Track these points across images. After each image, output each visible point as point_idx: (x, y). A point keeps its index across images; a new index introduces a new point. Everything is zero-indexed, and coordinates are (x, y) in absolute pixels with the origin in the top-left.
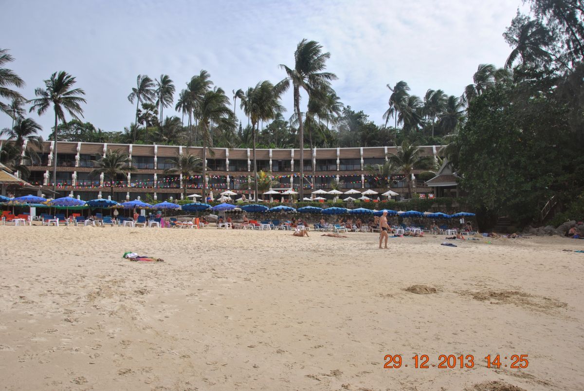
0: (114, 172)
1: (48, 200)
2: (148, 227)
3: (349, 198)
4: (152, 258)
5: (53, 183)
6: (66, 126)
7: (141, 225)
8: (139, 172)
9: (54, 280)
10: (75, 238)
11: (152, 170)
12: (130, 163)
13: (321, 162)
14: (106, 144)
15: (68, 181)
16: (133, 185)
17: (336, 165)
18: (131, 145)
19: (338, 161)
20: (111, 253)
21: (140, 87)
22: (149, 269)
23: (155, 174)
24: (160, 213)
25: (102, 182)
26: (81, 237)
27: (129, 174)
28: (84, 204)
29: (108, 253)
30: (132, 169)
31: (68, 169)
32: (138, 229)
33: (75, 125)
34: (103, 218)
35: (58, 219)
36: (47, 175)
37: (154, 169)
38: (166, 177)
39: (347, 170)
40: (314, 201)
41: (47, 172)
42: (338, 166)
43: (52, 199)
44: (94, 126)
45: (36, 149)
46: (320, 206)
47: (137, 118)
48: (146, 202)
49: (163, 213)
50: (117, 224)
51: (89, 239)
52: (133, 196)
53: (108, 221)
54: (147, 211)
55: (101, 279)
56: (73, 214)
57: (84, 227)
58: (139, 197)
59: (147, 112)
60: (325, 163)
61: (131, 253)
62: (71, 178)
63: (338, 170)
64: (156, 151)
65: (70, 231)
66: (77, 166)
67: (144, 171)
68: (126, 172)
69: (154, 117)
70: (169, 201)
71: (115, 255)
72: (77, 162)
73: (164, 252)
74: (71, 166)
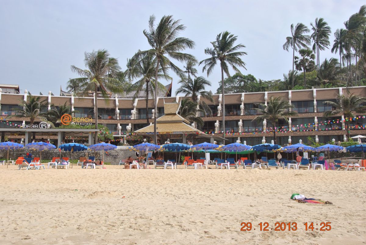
0: (275, 118)
1: (220, 146)
2: (312, 169)
4: (319, 200)
5: (223, 130)
6: (231, 80)
7: (305, 167)
8: (300, 116)
9: (231, 218)
10: (245, 180)
11: (312, 114)
12: (290, 109)
14: (266, 93)
15: (235, 128)
16: (294, 129)
18: (290, 91)
20: (278, 194)
21: (295, 34)
22: (318, 212)
23: (316, 118)
24: (323, 156)
25: (265, 127)
26: (250, 179)
27: (290, 119)
28: (250, 148)
29: (275, 195)
30: (292, 114)
31: (234, 118)
32: (302, 171)
33: (238, 78)
34: (268, 162)
35: (229, 163)
36: (217, 124)
37: (314, 112)
38: (327, 120)
41: (218, 121)
43: (223, 145)
44: (255, 77)
45: (208, 102)
47: (295, 66)
48: (308, 145)
49: (325, 155)
50: (281, 166)
51: (257, 181)
52: (295, 140)
53: (273, 164)
54: (310, 154)
55: (272, 219)
57: (252, 170)
58: (301, 140)
59: (304, 58)
61: (298, 194)
62: (237, 126)
64: (315, 94)
65: (239, 173)
66: (242, 114)
67: (304, 115)
68: (287, 117)
69: (311, 62)
70: (332, 143)
71: (282, 197)
72: (242, 111)
73: (331, 194)
74: (237, 115)
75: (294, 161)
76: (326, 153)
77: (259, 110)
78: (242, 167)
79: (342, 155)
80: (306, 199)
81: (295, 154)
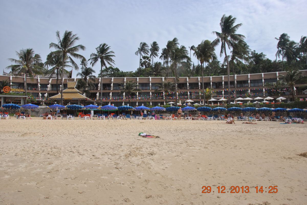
0: (130, 92)
1: (100, 107)
2: (148, 119)
3: (256, 102)
4: (153, 136)
5: (101, 98)
6: (107, 69)
7: (145, 119)
8: (143, 91)
9: (107, 147)
10: (113, 126)
12: (138, 87)
13: (240, 82)
14: (125, 78)
15: (108, 97)
16: (140, 98)
17: (248, 83)
18: (138, 78)
19: (249, 81)
20: (132, 133)
22: (153, 142)
23: (151, 92)
24: (154, 113)
25: (124, 97)
26: (116, 125)
27: (138, 92)
28: (117, 108)
29: (130, 133)
30: (139, 90)
31: (107, 91)
32: (144, 120)
33: (110, 69)
34: (126, 115)
35: (104, 116)
36: (98, 94)
37: (150, 89)
38: (156, 94)
39: (254, 86)
40: (236, 104)
41: (98, 93)
42: (249, 84)
43: (101, 106)
44: (119, 69)
45: (93, 82)
46: (240, 107)
47: (140, 64)
48: (147, 107)
49: (155, 112)
50: (133, 118)
51: (120, 126)
52: (140, 104)
53: (128, 117)
54: (148, 111)
55: (130, 147)
56: (111, 113)
58: (143, 104)
59: (145, 61)
60: (242, 83)
61: (142, 133)
62: (109, 96)
63: (249, 86)
64: (150, 80)
65: (110, 122)
66: (112, 89)
67: (145, 91)
68: (136, 91)
69: (149, 63)
70: (158, 106)
71: (134, 134)
72: (112, 87)
73: (159, 132)
74: (109, 89)
75: (139, 115)
77: (121, 87)
80: (146, 135)
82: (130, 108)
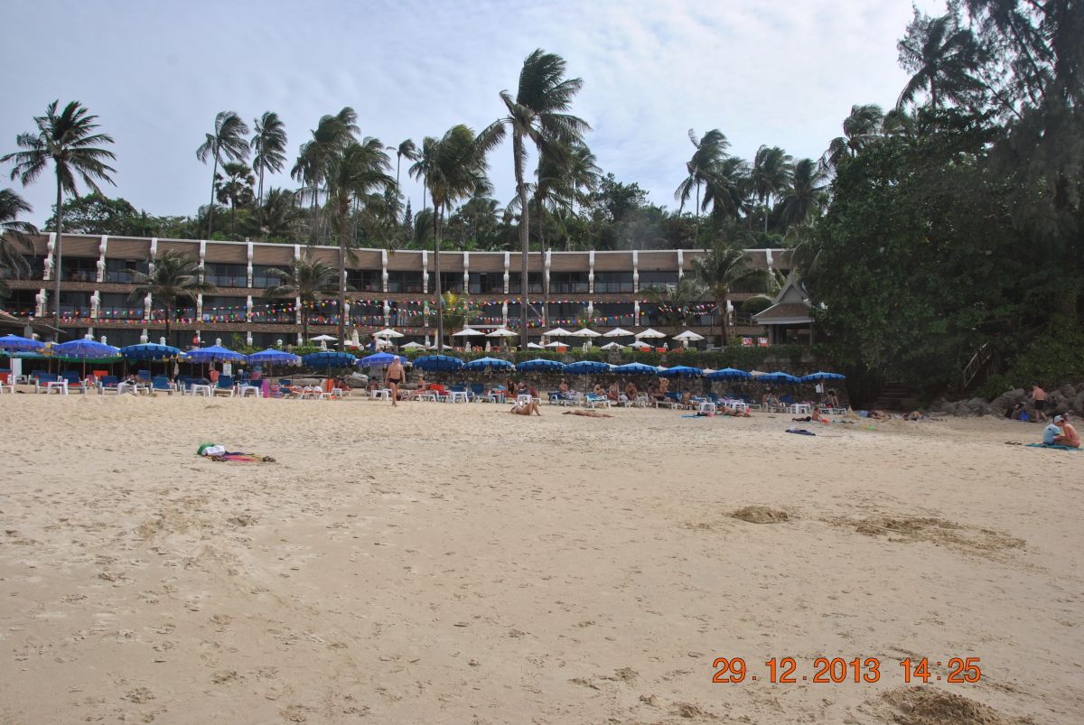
0: (171, 293)
1: (48, 345)
2: (238, 396)
3: (612, 344)
4: (252, 455)
5: (55, 311)
6: (80, 204)
7: (224, 393)
8: (220, 292)
10: (101, 418)
11: (243, 290)
12: (202, 277)
13: (561, 278)
14: (155, 240)
15: (83, 308)
16: (208, 317)
17: (589, 283)
18: (203, 243)
19: (591, 276)
20: (172, 445)
21: (221, 132)
23: (250, 298)
24: (259, 373)
25: (148, 310)
26: (113, 415)
27: (200, 296)
28: (117, 351)
29: (167, 447)
30: (205, 287)
31: (82, 286)
32: (219, 400)
33: (96, 203)
34: (153, 380)
35: (66, 381)
36: (41, 297)
37: (247, 287)
38: (270, 303)
39: (607, 293)
40: (547, 348)
41: (43, 291)
42: (591, 284)
43: (54, 343)
44: (132, 204)
45: (21, 248)
46: (558, 358)
47: (215, 193)
48: (233, 349)
49: (264, 370)
50: (178, 390)
51: (129, 419)
52: (209, 338)
53: (162, 385)
54: (235, 367)
55: (161, 497)
56: (94, 372)
57: (117, 397)
58: (219, 340)
59: (234, 181)
60: (566, 279)
61: (211, 445)
62: (89, 304)
63: (591, 291)
64: (250, 253)
65: (90, 403)
66: (100, 280)
67: (228, 292)
68: (194, 292)
69: (247, 190)
70: (276, 348)
71: (180, 450)
72: (101, 273)
73: (273, 443)
74: (88, 280)
75: (204, 379)
76: (265, 366)
77: (139, 275)
78: (97, 390)
79: (294, 370)
80: (227, 453)
81: (207, 365)
82: (168, 354)
